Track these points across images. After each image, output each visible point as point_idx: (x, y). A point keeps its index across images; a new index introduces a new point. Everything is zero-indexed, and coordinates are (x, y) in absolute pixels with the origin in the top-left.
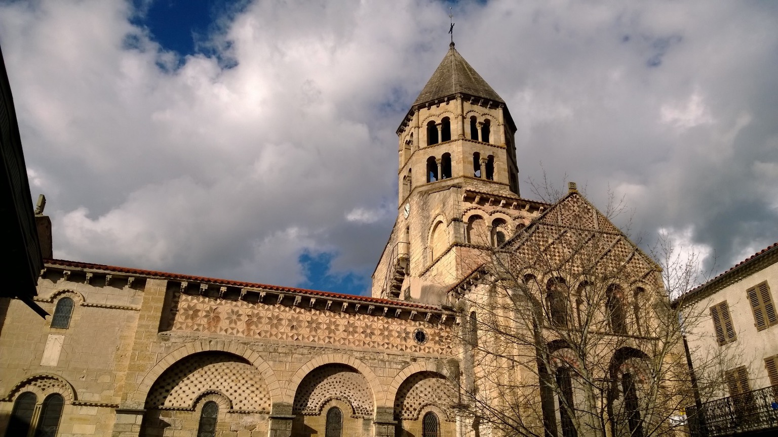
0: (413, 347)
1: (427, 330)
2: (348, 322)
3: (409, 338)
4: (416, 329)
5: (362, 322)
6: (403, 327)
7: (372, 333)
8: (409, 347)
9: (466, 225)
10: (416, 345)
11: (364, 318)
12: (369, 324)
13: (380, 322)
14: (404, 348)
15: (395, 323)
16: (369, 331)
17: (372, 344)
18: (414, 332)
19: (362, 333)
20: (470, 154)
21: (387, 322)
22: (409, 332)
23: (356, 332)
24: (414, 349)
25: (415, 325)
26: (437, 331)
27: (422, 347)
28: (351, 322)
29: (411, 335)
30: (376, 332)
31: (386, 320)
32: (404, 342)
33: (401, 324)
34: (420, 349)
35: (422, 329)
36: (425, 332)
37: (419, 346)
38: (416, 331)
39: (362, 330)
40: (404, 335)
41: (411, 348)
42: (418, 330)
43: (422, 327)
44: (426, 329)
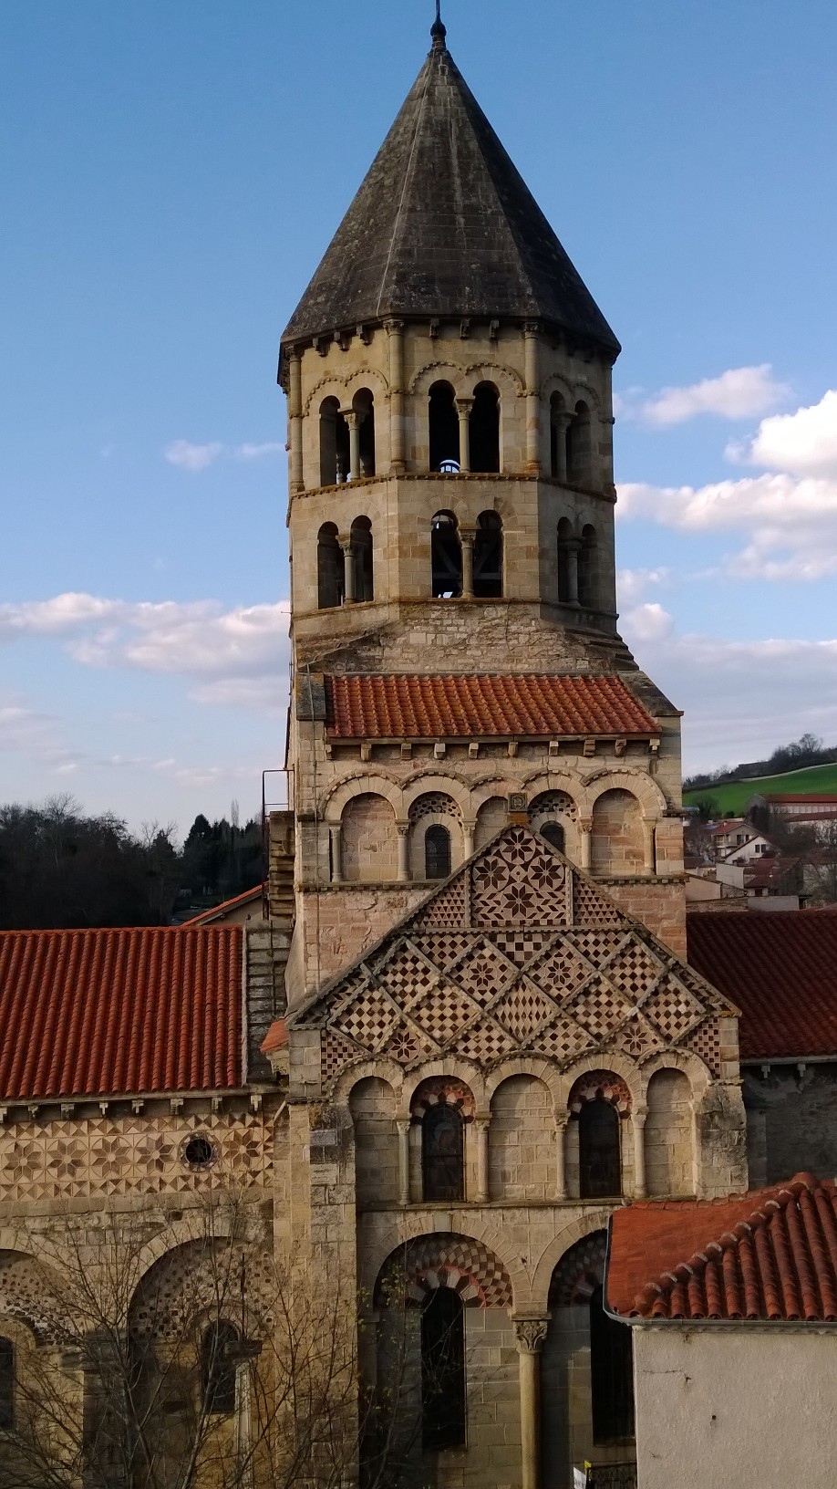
0: (180, 1179)
1: (217, 1133)
2: (17, 1146)
3: (171, 1160)
4: (186, 1138)
5: (50, 1141)
6: (155, 1136)
7: (77, 1163)
8: (169, 1180)
9: (335, 829)
10: (186, 1173)
11: (55, 1130)
12: (67, 1142)
13: (97, 1132)
14: (156, 1186)
15: (133, 1130)
16: (67, 1159)
17: (76, 1189)
18: (182, 1145)
19: (52, 1165)
20: (421, 521)
21: (115, 1131)
22: (170, 1147)
23: (36, 1166)
24: (181, 1184)
25: (185, 1127)
26: (243, 1132)
27: (203, 1177)
28: (23, 1144)
29: (174, 1154)
30: (85, 1159)
31: (110, 1127)
32: (156, 1173)
33: (149, 1129)
34: (198, 1182)
35: (204, 1133)
36: (211, 1139)
37: (193, 1175)
38: (188, 1140)
39: (50, 1160)
40: (156, 1155)
41: (174, 1184)
42: (192, 1136)
43: (203, 1127)
44: (212, 1133)
